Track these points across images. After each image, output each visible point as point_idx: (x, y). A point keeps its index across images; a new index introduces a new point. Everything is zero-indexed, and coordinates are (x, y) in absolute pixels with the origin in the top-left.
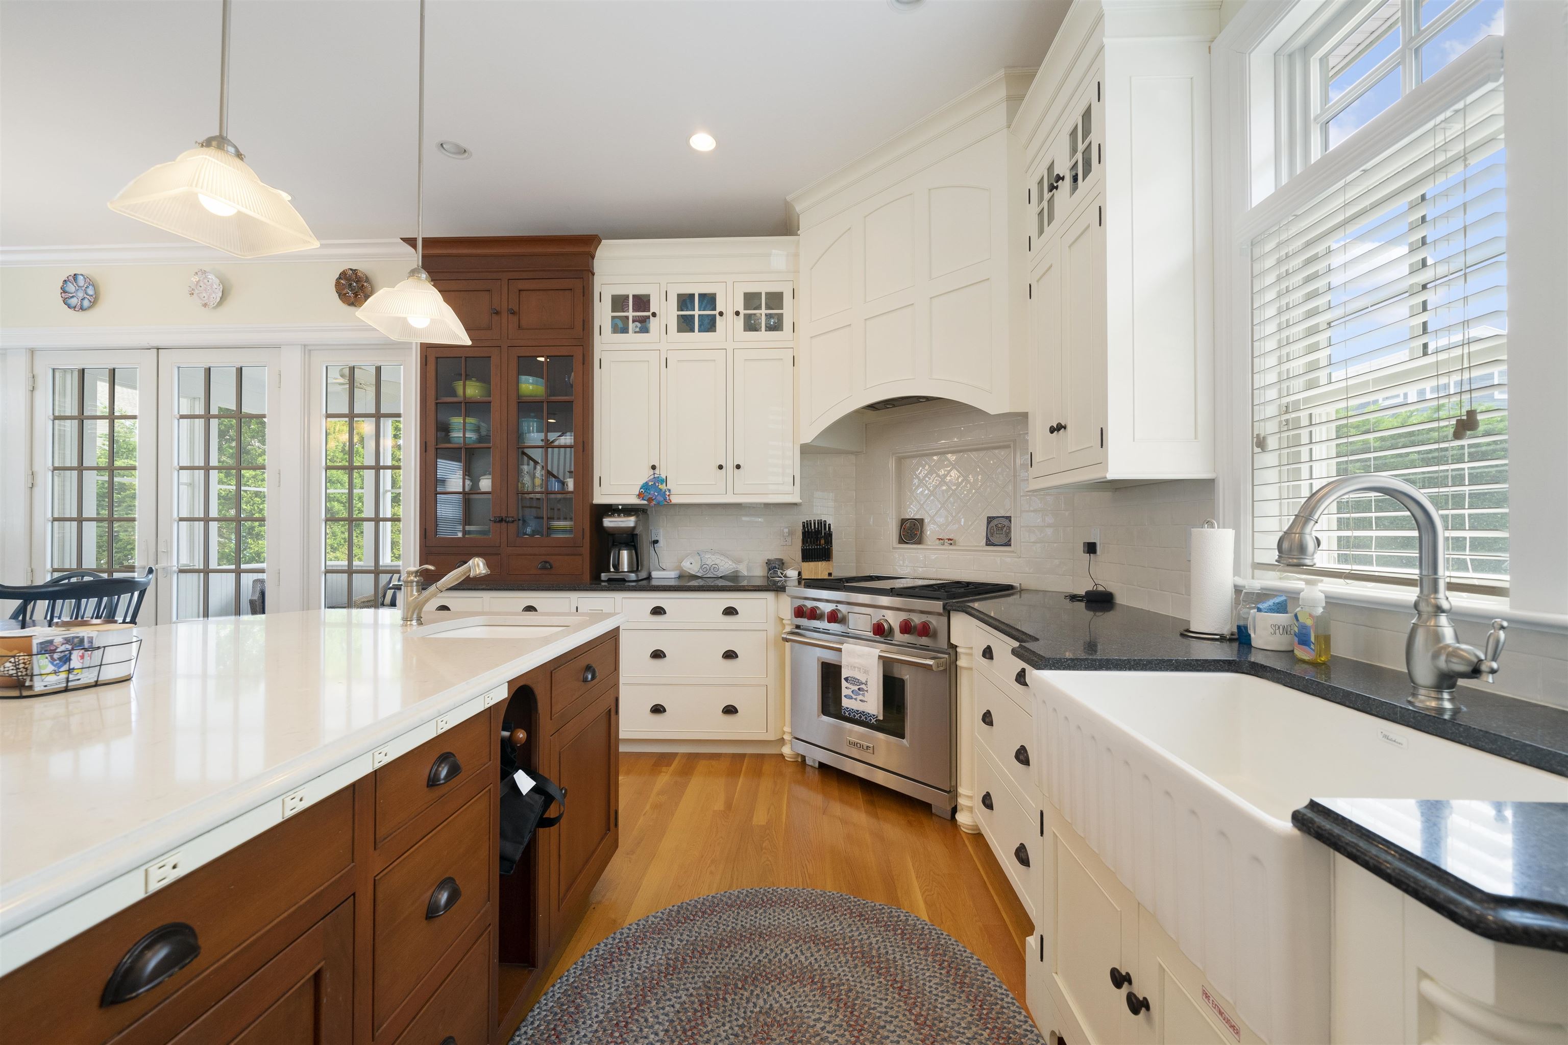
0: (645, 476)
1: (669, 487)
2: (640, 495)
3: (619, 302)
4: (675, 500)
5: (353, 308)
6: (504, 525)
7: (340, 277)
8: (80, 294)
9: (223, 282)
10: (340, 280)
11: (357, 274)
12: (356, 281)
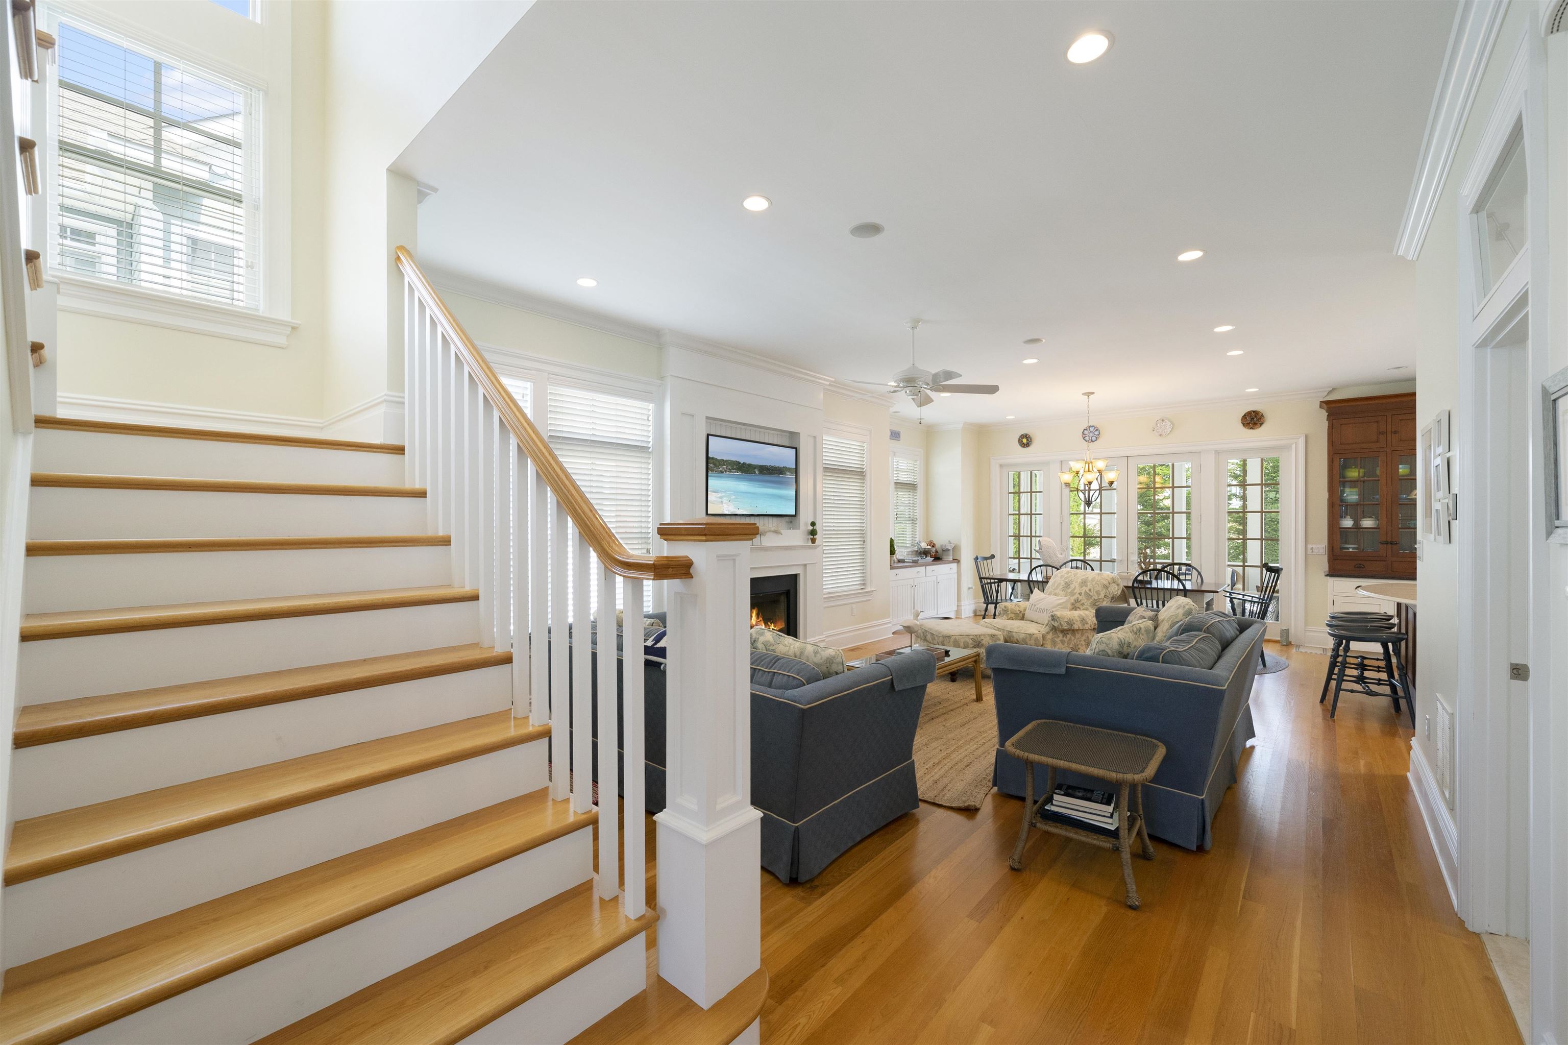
5: (1252, 430)
6: (1389, 546)
7: (1245, 415)
8: (1091, 435)
9: (1172, 423)
10: (1244, 417)
11: (1256, 413)
12: (1256, 416)
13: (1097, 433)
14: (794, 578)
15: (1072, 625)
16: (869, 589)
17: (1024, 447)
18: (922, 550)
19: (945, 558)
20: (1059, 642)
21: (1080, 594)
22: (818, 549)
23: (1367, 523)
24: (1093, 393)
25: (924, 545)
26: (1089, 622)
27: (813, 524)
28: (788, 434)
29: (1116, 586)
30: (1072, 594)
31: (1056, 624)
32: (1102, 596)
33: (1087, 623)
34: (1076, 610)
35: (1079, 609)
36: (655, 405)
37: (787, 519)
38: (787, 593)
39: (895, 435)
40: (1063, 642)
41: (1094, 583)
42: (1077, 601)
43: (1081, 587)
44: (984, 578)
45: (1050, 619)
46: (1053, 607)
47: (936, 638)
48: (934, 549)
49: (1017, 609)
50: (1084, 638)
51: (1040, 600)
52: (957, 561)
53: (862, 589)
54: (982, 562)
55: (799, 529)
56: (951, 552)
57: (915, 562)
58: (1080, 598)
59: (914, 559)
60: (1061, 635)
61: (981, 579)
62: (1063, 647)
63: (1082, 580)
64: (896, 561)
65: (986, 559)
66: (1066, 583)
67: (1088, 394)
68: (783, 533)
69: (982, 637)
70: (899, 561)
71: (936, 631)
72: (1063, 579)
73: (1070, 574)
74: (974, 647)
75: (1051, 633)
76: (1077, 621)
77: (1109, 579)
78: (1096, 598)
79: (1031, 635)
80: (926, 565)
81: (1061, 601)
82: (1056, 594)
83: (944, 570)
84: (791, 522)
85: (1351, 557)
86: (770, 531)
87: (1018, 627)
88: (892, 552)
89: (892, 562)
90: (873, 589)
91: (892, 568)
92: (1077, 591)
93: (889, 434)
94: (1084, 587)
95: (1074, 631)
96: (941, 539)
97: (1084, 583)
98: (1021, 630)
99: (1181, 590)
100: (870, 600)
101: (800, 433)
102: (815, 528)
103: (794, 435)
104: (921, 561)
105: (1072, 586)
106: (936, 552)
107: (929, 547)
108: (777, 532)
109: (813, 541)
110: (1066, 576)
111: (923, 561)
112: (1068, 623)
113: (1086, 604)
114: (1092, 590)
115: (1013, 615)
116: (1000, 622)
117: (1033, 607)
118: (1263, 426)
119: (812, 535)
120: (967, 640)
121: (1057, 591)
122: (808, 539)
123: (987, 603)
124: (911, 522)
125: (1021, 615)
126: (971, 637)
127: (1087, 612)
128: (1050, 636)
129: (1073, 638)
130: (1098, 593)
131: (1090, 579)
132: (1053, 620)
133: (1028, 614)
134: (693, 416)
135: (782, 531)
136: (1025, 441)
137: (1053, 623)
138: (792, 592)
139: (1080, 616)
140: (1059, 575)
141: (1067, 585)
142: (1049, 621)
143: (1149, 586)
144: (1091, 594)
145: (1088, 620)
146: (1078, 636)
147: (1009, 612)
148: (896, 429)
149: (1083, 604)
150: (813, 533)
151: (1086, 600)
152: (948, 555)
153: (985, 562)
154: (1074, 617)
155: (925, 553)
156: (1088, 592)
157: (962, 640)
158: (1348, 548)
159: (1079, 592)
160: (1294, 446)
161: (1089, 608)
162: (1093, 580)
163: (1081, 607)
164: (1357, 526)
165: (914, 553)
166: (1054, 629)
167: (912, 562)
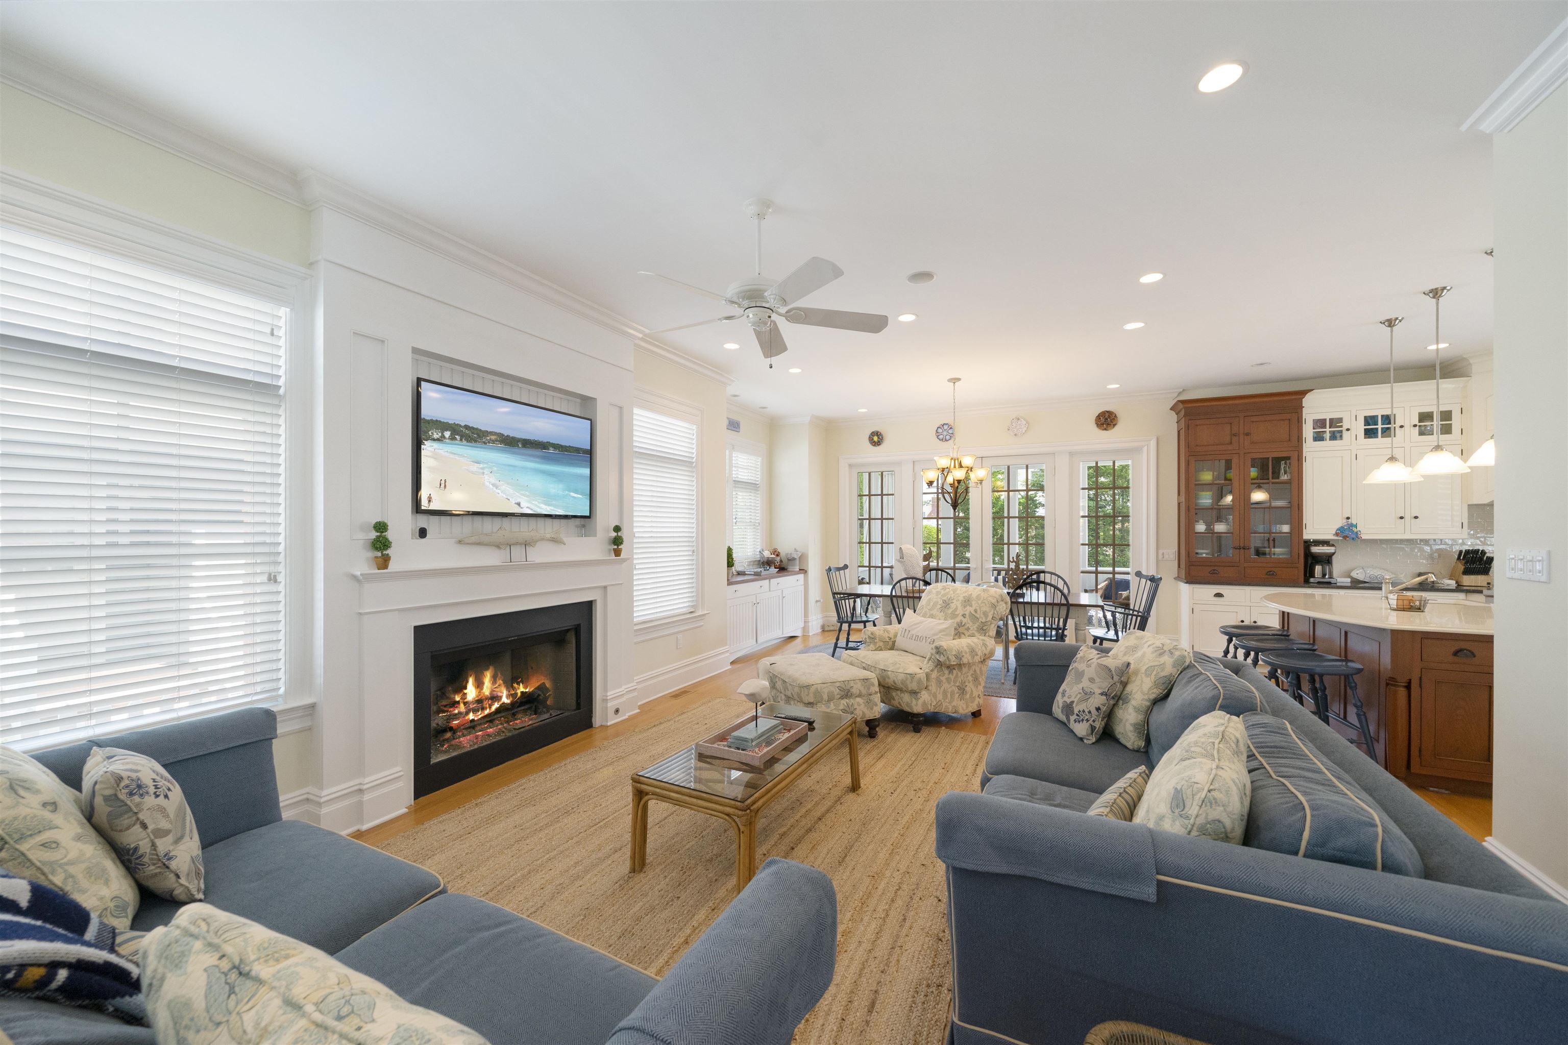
0: (1340, 523)
1: (1358, 529)
2: (1337, 534)
3: (1320, 423)
4: (1364, 537)
5: (1105, 431)
6: (1242, 551)
7: (1099, 416)
8: (945, 433)
9: (1027, 422)
10: (1098, 417)
11: (1110, 413)
12: (1109, 417)
13: (950, 431)
14: (588, 607)
15: (961, 659)
16: (700, 613)
17: (874, 445)
18: (765, 560)
19: (790, 568)
20: (944, 681)
21: (964, 616)
22: (625, 564)
23: (1220, 528)
24: (959, 379)
25: (767, 554)
26: (980, 653)
27: (617, 529)
28: (579, 400)
29: (1004, 605)
30: (954, 616)
31: (942, 659)
32: (990, 618)
33: (977, 655)
34: (960, 637)
35: (963, 636)
36: (292, 310)
37: (578, 521)
38: (577, 629)
39: (734, 425)
40: (948, 680)
41: (980, 602)
42: (960, 625)
43: (965, 607)
44: (837, 594)
45: (934, 651)
46: (934, 635)
47: (790, 688)
48: (778, 559)
49: (886, 635)
50: (971, 672)
51: (915, 624)
52: (803, 571)
53: (691, 612)
54: (834, 574)
55: (595, 536)
56: (797, 562)
57: (757, 574)
58: (964, 621)
59: (756, 570)
60: (946, 672)
61: (834, 594)
62: (949, 686)
63: (964, 597)
64: (735, 573)
65: (839, 569)
66: (944, 602)
67: (955, 380)
68: (566, 542)
69: (852, 684)
70: (739, 574)
71: (789, 677)
72: (940, 596)
73: (948, 590)
74: (842, 698)
75: (936, 671)
76: (966, 653)
77: (997, 596)
78: (984, 620)
79: (912, 676)
80: (770, 577)
81: (944, 626)
82: (932, 616)
83: (790, 583)
84: (584, 526)
85: (1204, 563)
86: (542, 539)
87: (895, 664)
88: (730, 564)
89: (731, 575)
90: (706, 612)
91: (730, 583)
92: (960, 611)
93: (726, 422)
94: (968, 607)
95: (960, 666)
96: (786, 547)
97: (967, 601)
98: (898, 669)
99: (1063, 605)
100: (702, 626)
101: (595, 399)
102: (619, 534)
103: (587, 401)
104: (764, 573)
105: (953, 606)
106: (781, 561)
107: (773, 556)
108: (555, 541)
109: (617, 553)
110: (943, 592)
111: (767, 572)
112: (956, 657)
113: (971, 628)
114: (979, 611)
115: (881, 644)
116: (865, 654)
117: (906, 634)
118: (1116, 427)
119: (615, 545)
120: (832, 689)
121: (934, 612)
122: (610, 550)
123: (841, 621)
124: (752, 527)
125: (891, 643)
126: (838, 684)
127: (975, 640)
128: (934, 675)
129: (959, 674)
130: (985, 614)
131: (974, 596)
132: (937, 653)
133: (900, 641)
134: (383, 341)
135: (565, 539)
136: (876, 439)
137: (937, 656)
138: (583, 630)
139: (969, 646)
140: (934, 591)
141: (946, 604)
142: (932, 654)
143: (1021, 600)
144: (978, 616)
145: (977, 650)
146: (965, 670)
147: (877, 640)
148: (735, 417)
149: (968, 629)
150: (617, 541)
151: (971, 624)
152: (794, 565)
153: (837, 573)
154: (963, 647)
155: (768, 563)
156: (973, 613)
157: (826, 691)
158: (1202, 554)
159: (962, 613)
160: (1145, 449)
161: (976, 634)
162: (978, 597)
163: (965, 632)
164: (1210, 531)
165: (756, 563)
166: (939, 665)
167: (754, 575)
